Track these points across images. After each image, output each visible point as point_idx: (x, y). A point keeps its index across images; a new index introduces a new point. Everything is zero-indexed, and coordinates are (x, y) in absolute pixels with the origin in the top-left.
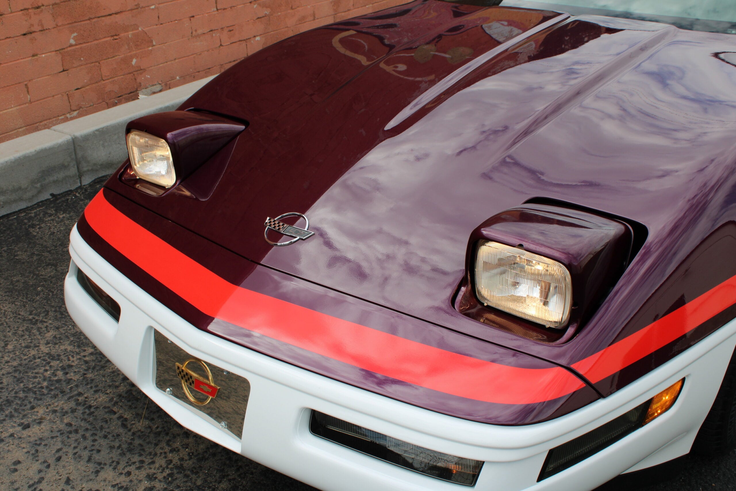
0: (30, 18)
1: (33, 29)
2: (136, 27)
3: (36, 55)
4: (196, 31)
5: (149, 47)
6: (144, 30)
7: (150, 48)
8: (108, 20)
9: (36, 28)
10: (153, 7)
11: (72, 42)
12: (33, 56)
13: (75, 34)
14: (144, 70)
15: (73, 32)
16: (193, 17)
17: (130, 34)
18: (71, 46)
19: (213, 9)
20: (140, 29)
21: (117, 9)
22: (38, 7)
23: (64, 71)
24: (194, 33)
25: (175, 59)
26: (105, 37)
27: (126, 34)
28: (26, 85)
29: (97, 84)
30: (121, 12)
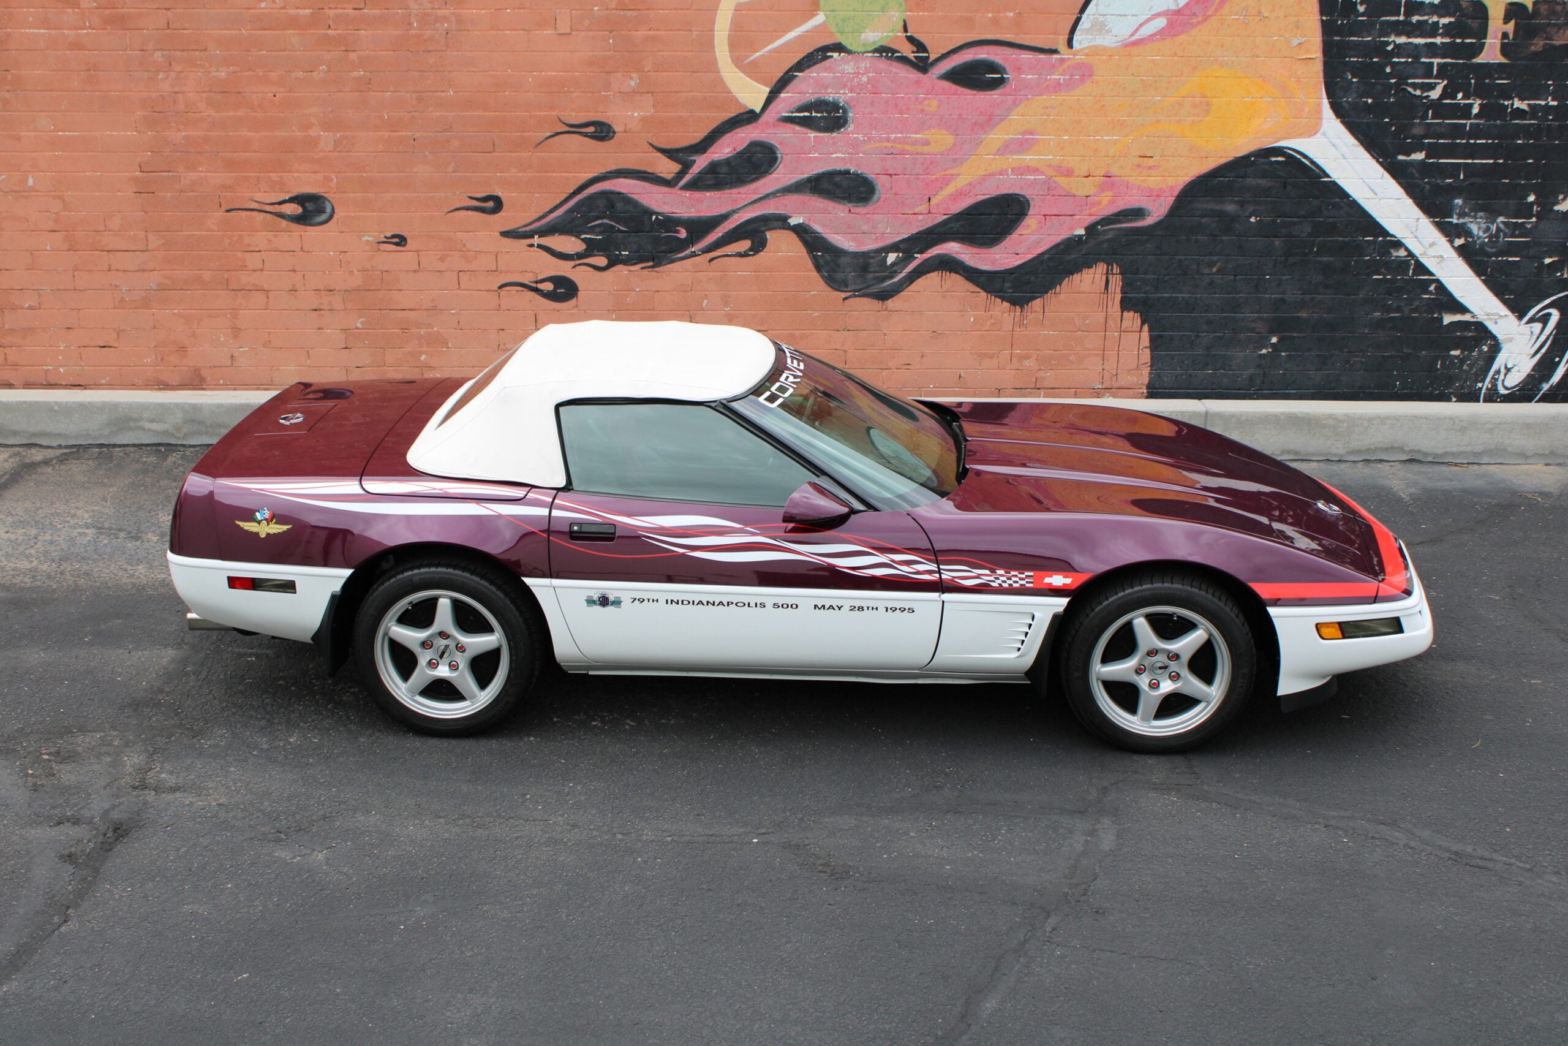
0: (321, 297)
1: (322, 307)
2: (430, 326)
3: (322, 329)
4: (504, 344)
5: (443, 347)
6: (440, 331)
7: (444, 349)
8: (399, 314)
9: (326, 307)
10: (453, 312)
11: (359, 325)
12: (319, 329)
13: (363, 320)
14: (434, 368)
15: (362, 317)
16: (503, 330)
17: (423, 331)
18: (357, 328)
19: (530, 328)
20: (435, 329)
21: (412, 307)
22: (331, 291)
23: (346, 348)
24: (502, 346)
25: (473, 367)
26: (394, 329)
27: (418, 330)
28: (308, 351)
29: (378, 368)
30: (415, 310)
